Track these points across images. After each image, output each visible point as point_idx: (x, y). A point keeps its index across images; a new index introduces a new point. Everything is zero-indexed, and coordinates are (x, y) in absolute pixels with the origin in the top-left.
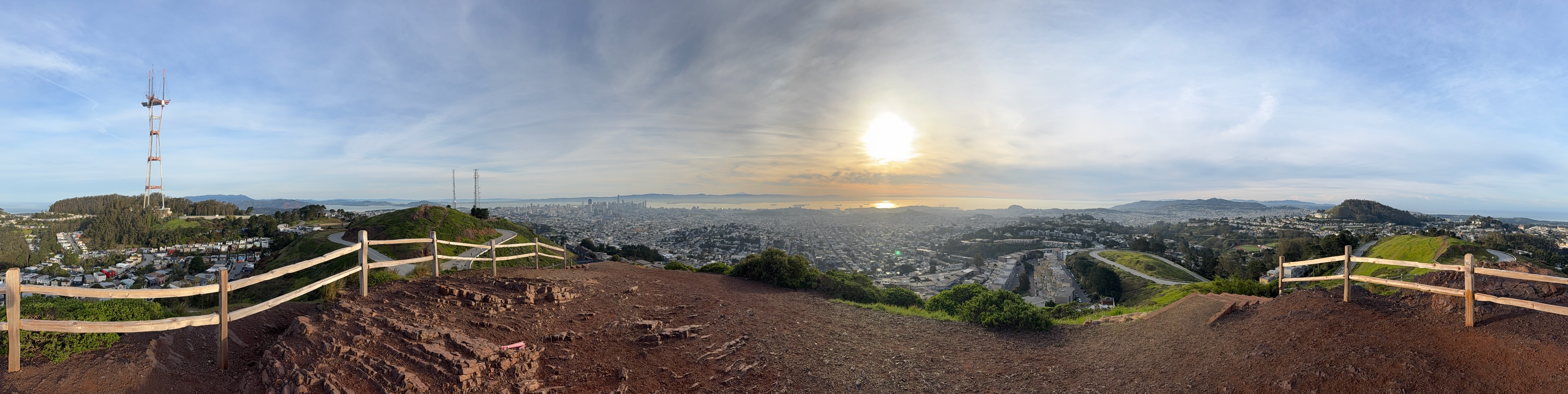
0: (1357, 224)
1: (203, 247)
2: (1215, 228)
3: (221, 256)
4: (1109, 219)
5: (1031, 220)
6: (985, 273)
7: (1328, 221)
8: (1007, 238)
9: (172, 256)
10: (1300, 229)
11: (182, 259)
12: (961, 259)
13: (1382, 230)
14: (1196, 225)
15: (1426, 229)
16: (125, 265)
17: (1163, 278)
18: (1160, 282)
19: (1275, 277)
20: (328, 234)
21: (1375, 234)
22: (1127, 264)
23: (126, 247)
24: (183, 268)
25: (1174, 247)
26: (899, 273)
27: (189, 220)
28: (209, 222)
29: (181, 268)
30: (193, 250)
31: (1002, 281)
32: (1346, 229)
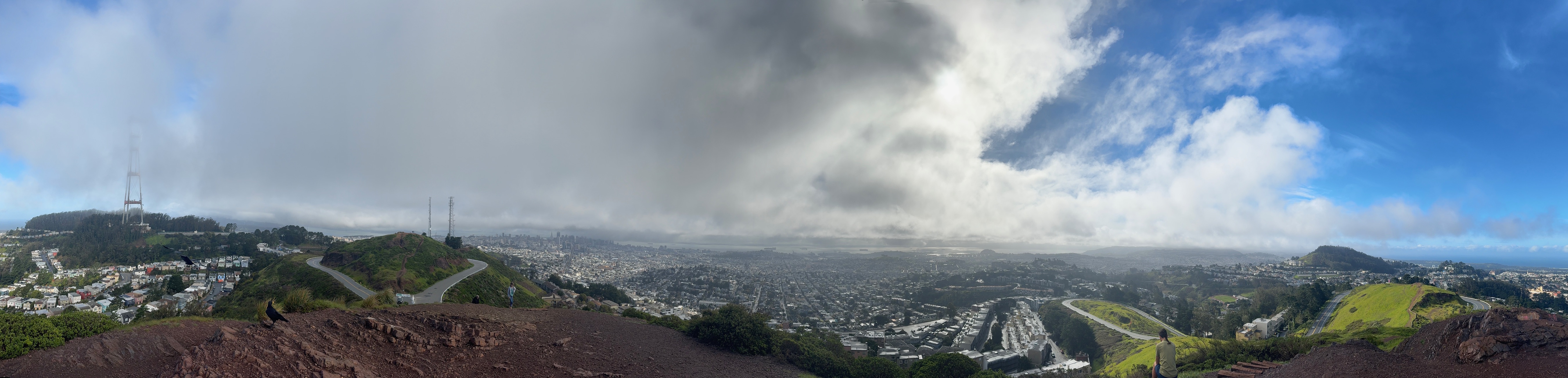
0: (1331, 271)
2: (1189, 276)
3: (200, 275)
4: (1081, 264)
5: (1004, 266)
6: (958, 324)
7: (1302, 269)
8: (980, 285)
9: (150, 274)
10: (1275, 278)
11: (161, 278)
12: (935, 309)
13: (1356, 277)
14: (1170, 273)
16: (101, 285)
17: (1138, 331)
18: (1136, 336)
19: (1251, 331)
20: (307, 258)
21: (1348, 283)
22: (1101, 314)
23: (103, 265)
24: (161, 287)
25: (1148, 297)
26: (873, 325)
27: (167, 236)
28: (188, 239)
29: (159, 286)
30: (171, 268)
31: (975, 332)
32: (1321, 278)
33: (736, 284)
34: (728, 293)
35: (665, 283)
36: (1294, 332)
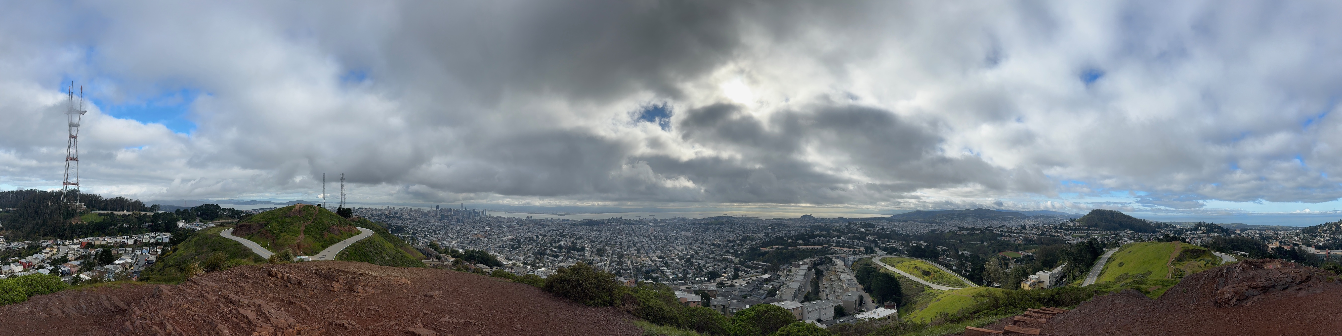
0: (1102, 231)
1: (112, 240)
2: (981, 235)
3: (127, 249)
4: (888, 228)
5: (821, 228)
6: (781, 278)
7: (1078, 229)
8: (799, 244)
9: (84, 248)
10: (1055, 235)
11: (93, 251)
12: (761, 265)
13: (1123, 236)
14: (965, 233)
15: (1161, 235)
16: (42, 256)
17: (938, 283)
18: (935, 287)
19: (1035, 282)
20: (220, 230)
21: (1117, 241)
22: (906, 269)
23: (44, 238)
24: (94, 259)
25: (946, 253)
26: (706, 279)
27: (100, 215)
28: (118, 217)
29: (92, 258)
30: (103, 243)
31: (796, 286)
32: (1093, 237)
33: (591, 248)
34: (583, 255)
35: (531, 249)
36: (1073, 282)
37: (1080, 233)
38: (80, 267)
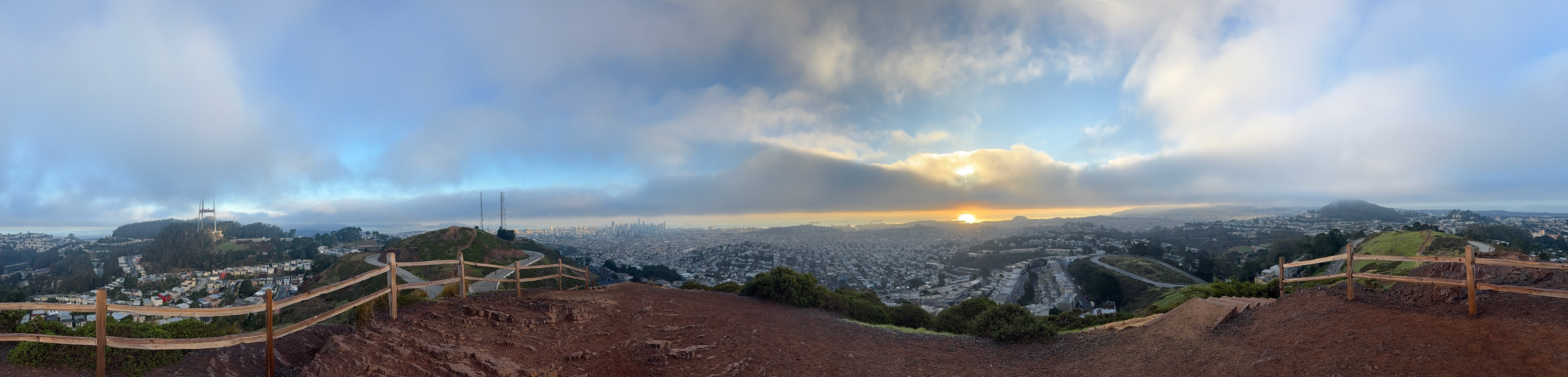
0: (1345, 223)
1: (252, 270)
2: (1209, 230)
4: (1108, 226)
5: (1034, 229)
7: (1318, 221)
8: (1012, 248)
9: (224, 280)
10: (1292, 229)
12: (969, 271)
13: (1369, 227)
14: (1192, 229)
15: (1411, 223)
16: (180, 289)
17: (1162, 281)
18: (1160, 285)
19: (1269, 276)
20: (365, 256)
21: (1362, 231)
22: (1126, 267)
23: (182, 270)
24: (234, 291)
25: (1171, 251)
26: (908, 287)
27: (238, 243)
28: (257, 245)
29: (232, 290)
30: (242, 273)
31: (1008, 291)
32: (1336, 228)
33: (781, 256)
34: (772, 263)
35: (714, 260)
37: (1319, 225)
38: (220, 300)
